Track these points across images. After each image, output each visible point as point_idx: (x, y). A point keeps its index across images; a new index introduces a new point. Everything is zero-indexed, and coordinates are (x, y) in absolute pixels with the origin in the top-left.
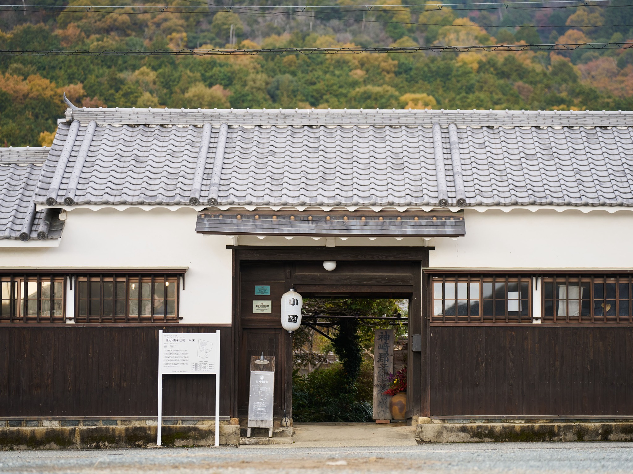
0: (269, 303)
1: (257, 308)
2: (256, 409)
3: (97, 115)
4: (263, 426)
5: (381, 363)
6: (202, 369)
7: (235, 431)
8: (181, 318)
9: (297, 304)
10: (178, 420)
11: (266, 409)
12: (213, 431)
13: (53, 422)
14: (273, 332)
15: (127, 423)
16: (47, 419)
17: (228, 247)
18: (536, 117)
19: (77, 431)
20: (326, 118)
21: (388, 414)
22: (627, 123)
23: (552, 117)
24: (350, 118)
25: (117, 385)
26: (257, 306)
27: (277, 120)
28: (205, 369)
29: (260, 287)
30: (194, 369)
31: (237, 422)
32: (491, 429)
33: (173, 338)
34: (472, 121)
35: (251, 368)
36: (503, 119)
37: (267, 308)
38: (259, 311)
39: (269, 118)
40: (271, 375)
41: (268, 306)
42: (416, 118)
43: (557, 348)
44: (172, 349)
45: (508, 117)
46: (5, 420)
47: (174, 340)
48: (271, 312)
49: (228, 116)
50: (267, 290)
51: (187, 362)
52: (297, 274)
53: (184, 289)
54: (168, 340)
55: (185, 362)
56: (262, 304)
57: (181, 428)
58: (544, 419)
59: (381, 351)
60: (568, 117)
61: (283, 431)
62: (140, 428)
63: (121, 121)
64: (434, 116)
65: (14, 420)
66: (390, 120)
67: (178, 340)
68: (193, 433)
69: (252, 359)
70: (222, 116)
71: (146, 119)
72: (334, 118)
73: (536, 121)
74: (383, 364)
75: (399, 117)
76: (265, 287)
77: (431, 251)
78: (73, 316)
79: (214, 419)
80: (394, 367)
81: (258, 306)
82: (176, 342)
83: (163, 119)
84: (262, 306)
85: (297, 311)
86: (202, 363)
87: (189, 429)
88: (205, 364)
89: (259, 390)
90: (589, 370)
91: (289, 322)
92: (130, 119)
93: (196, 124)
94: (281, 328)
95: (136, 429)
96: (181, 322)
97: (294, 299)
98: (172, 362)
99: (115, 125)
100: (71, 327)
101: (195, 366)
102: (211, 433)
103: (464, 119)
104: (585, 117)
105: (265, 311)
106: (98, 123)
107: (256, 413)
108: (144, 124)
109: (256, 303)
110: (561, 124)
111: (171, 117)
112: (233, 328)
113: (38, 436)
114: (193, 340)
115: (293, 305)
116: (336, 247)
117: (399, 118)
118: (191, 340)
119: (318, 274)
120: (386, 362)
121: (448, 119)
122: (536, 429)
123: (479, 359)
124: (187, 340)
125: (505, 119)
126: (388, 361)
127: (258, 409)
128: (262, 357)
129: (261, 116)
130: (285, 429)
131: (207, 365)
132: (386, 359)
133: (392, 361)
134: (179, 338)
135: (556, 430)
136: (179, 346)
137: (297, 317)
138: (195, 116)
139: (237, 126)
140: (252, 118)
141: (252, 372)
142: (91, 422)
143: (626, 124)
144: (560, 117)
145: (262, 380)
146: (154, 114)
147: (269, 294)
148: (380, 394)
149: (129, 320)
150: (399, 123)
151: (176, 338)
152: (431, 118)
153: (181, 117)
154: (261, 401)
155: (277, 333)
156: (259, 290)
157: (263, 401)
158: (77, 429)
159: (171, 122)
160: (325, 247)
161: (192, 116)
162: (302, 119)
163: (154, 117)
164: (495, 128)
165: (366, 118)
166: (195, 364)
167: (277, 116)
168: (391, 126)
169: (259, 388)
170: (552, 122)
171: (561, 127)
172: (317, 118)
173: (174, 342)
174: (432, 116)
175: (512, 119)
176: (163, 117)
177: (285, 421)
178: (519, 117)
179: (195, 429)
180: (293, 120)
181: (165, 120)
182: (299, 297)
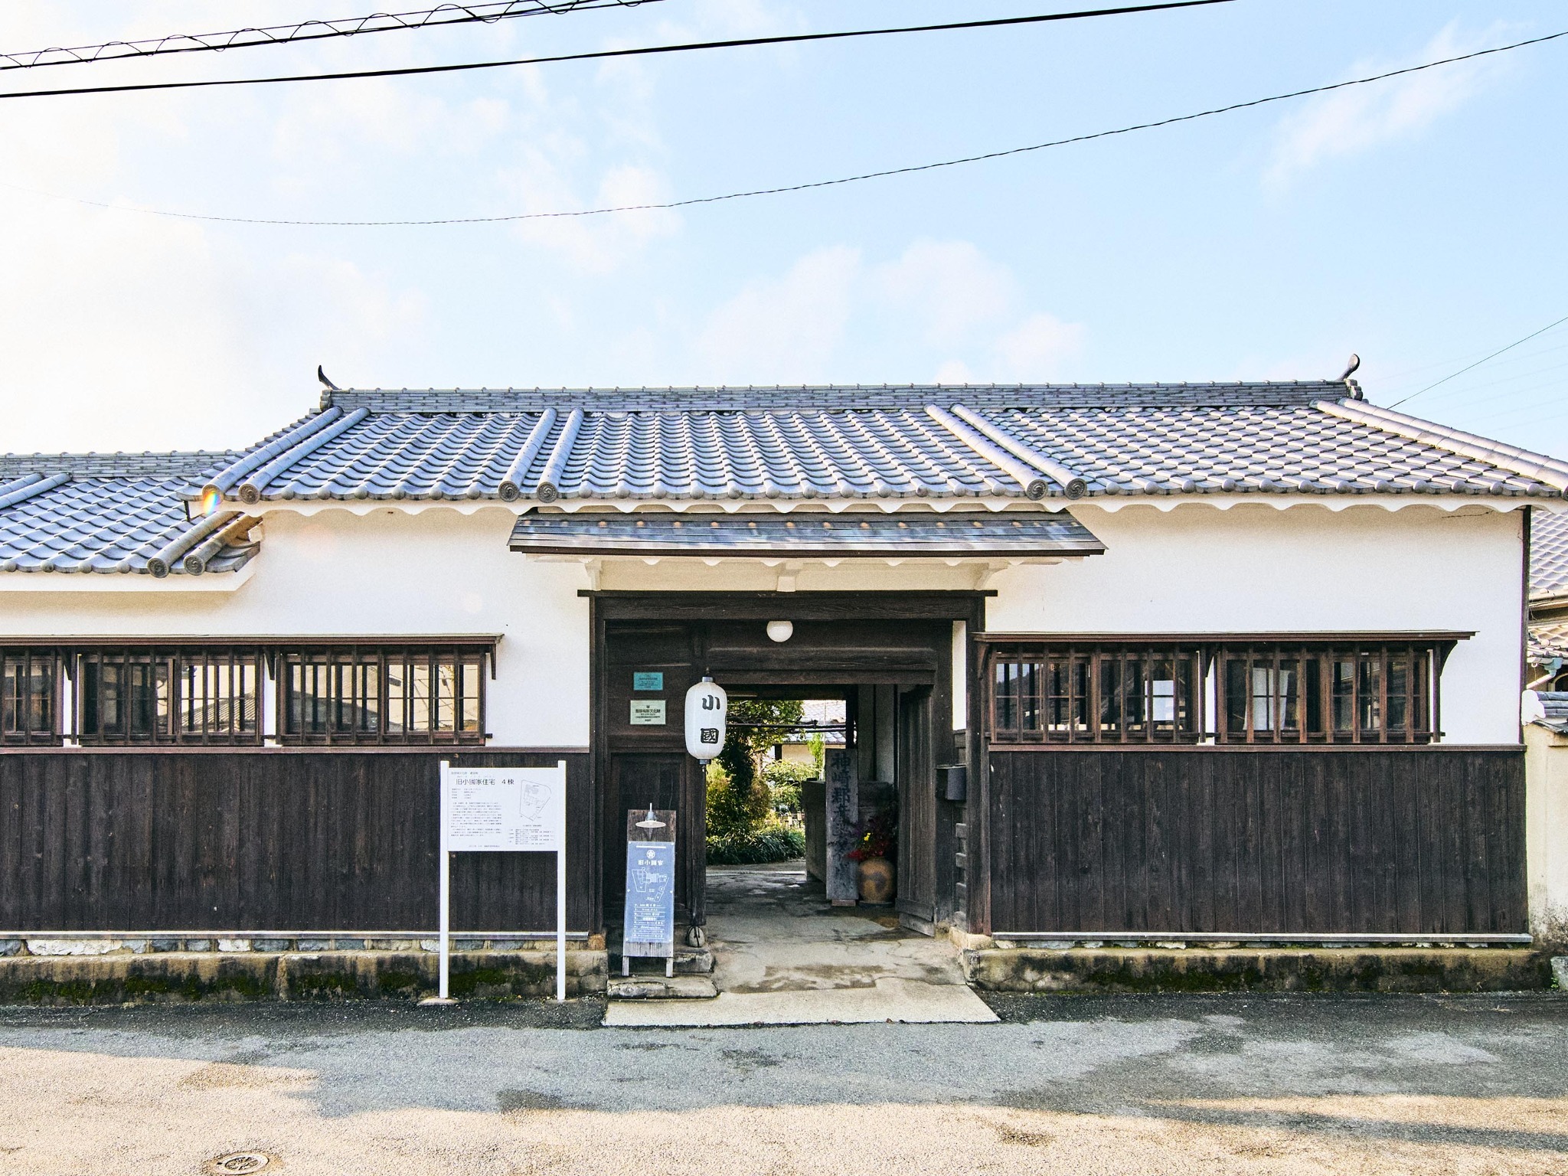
0: (660, 705)
1: (639, 714)
2: (639, 918)
3: (370, 399)
4: (653, 953)
5: (838, 805)
6: (530, 842)
7: (598, 967)
8: (490, 736)
9: (718, 708)
10: (484, 941)
11: (659, 919)
12: (553, 965)
13: (239, 942)
14: (668, 761)
15: (383, 945)
16: (227, 937)
17: (581, 593)
18: (1098, 393)
19: (282, 965)
20: (746, 399)
21: (851, 890)
22: (1255, 400)
23: (1126, 393)
24: (787, 398)
25: (364, 869)
26: (637, 711)
27: (665, 403)
28: (534, 842)
29: (643, 675)
30: (514, 840)
31: (603, 945)
32: (1124, 964)
33: (470, 777)
34: (989, 400)
35: (628, 835)
36: (1043, 396)
37: (657, 714)
38: (643, 722)
39: (652, 400)
40: (668, 848)
41: (659, 711)
42: (895, 397)
43: (1249, 794)
44: (468, 801)
45: (1051, 393)
46: (145, 938)
47: (473, 782)
48: (664, 723)
49: (584, 398)
50: (656, 680)
51: (498, 827)
52: (712, 649)
53: (494, 677)
54: (460, 782)
55: (495, 827)
56: (648, 707)
57: (489, 959)
58: (1227, 942)
59: (838, 785)
60: (1153, 392)
61: (693, 960)
62: (407, 959)
63: (409, 408)
64: (926, 394)
65: (162, 938)
66: (853, 401)
67: (479, 781)
68: (513, 971)
69: (630, 817)
70: (574, 397)
71: (450, 405)
72: (758, 399)
73: (1099, 398)
74: (841, 806)
75: (867, 395)
76: (653, 675)
77: (988, 599)
78: (274, 733)
79: (554, 939)
80: (859, 812)
81: (641, 711)
82: (476, 786)
83: (477, 404)
84: (648, 711)
85: (717, 719)
86: (528, 828)
87: (504, 962)
88: (536, 831)
89: (645, 880)
90: (1318, 839)
91: (703, 742)
92: (424, 404)
93: (532, 411)
94: (685, 754)
95: (397, 961)
96: (489, 743)
97: (711, 697)
98: (468, 826)
99: (400, 415)
100: (273, 756)
101: (514, 836)
102: (550, 970)
103: (976, 396)
104: (1181, 392)
105: (654, 721)
106: (373, 411)
107: (639, 927)
108: (447, 411)
109: (635, 705)
110: (1142, 402)
111: (491, 401)
112: (593, 756)
113: (205, 976)
114: (511, 782)
115: (711, 708)
116: (797, 592)
117: (867, 398)
118: (507, 782)
119: (755, 650)
120: (847, 804)
121: (949, 397)
122: (1219, 965)
123: (1090, 817)
124: (498, 781)
125: (1046, 396)
126: (849, 801)
127: (644, 919)
128: (650, 814)
129: (638, 397)
130: (697, 957)
131: (539, 834)
132: (846, 797)
133: (856, 800)
134: (482, 778)
135: (1262, 965)
136: (482, 794)
137: (717, 731)
138: (530, 398)
139: (599, 414)
140: (624, 401)
141: (630, 842)
142: (313, 942)
143: (1252, 401)
144: (1139, 392)
145: (650, 860)
146: (463, 396)
147: (661, 689)
148: (837, 858)
149: (388, 740)
150: (867, 405)
151: (476, 777)
152: (921, 397)
153: (508, 400)
154: (649, 902)
155: (675, 761)
156: (641, 680)
157: (654, 903)
158: (281, 960)
159: (490, 407)
160: (775, 592)
161: (525, 398)
162: (706, 400)
163: (463, 401)
164: (1029, 410)
165: (812, 398)
166: (514, 832)
167: (664, 397)
168: (855, 411)
169: (645, 876)
170: (1126, 399)
171: (1140, 409)
172: (731, 399)
173: (473, 786)
174: (922, 394)
175: (1058, 397)
176: (478, 401)
177: (696, 936)
178: (1069, 393)
179: (517, 961)
180: (691, 403)
181: (482, 405)
182: (720, 694)
